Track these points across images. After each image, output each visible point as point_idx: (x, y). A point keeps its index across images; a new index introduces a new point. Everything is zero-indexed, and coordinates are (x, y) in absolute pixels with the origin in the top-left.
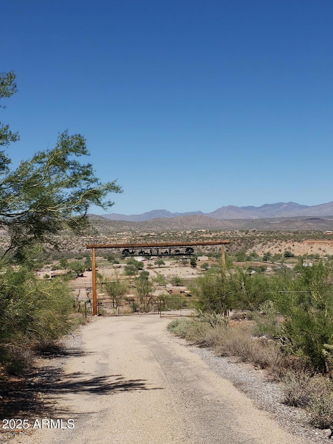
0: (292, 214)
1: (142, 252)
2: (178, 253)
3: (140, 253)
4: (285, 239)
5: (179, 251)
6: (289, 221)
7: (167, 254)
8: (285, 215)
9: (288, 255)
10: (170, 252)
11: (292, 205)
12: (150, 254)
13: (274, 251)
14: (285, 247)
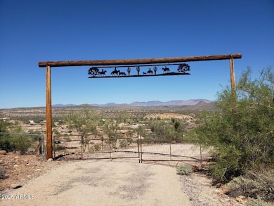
0: (158, 105)
1: (116, 72)
2: (167, 72)
3: (113, 73)
4: (158, 113)
5: (168, 69)
6: (157, 107)
7: (151, 74)
8: (156, 105)
9: (159, 119)
10: (155, 71)
11: (158, 102)
12: (127, 75)
13: (154, 117)
14: (157, 116)
